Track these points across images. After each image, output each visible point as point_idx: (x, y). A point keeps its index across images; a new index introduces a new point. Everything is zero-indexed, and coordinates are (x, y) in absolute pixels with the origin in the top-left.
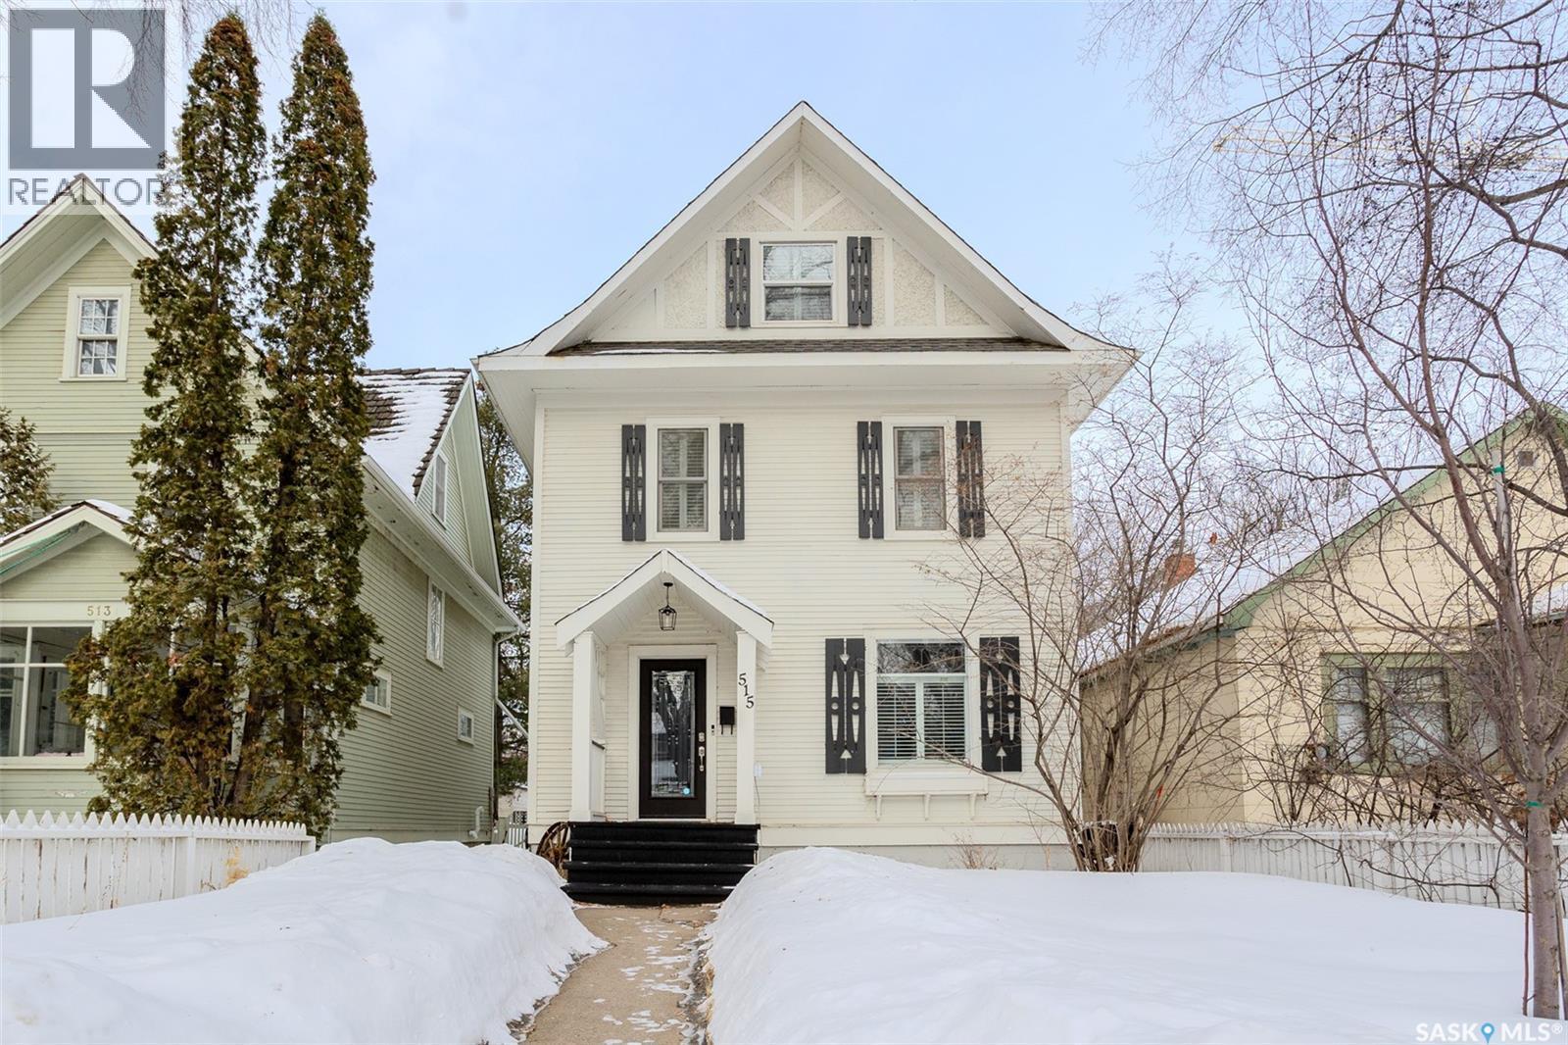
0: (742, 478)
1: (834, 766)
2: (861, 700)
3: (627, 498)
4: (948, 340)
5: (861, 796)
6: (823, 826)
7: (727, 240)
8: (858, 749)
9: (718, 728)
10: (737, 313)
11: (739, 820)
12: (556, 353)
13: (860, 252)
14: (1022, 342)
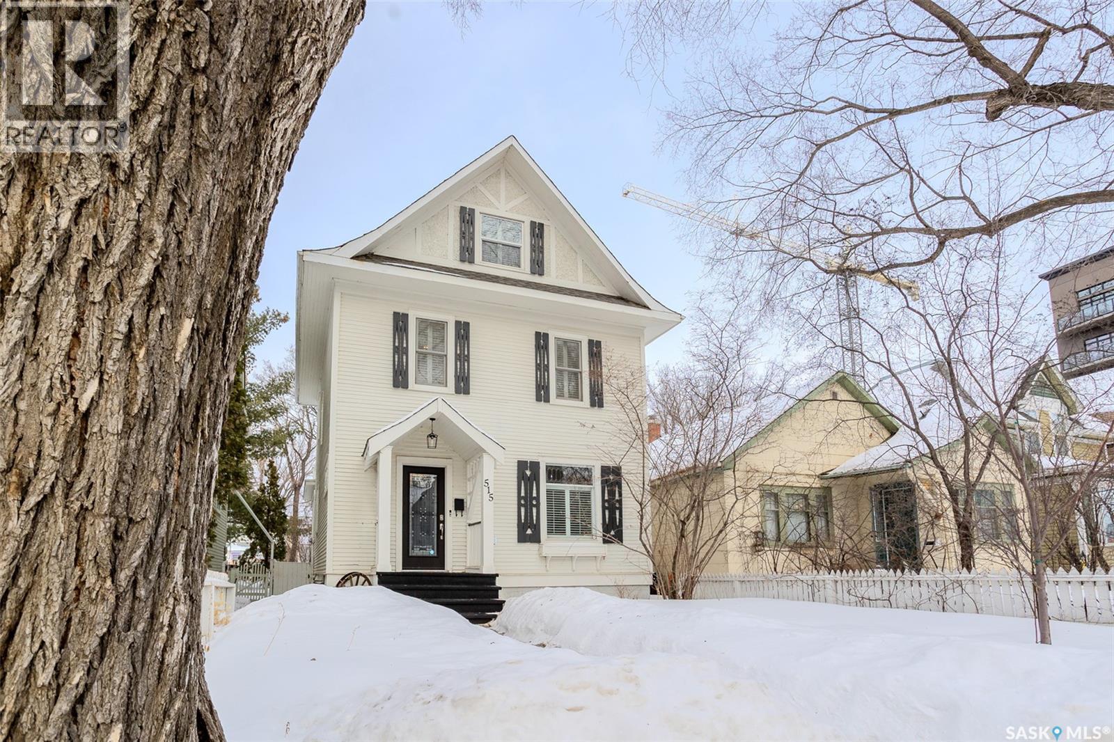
0: (468, 356)
1: (522, 538)
2: (538, 498)
3: (396, 360)
4: (586, 292)
5: (537, 556)
6: (515, 575)
7: (461, 207)
8: (536, 528)
9: (453, 512)
10: (467, 253)
11: (485, 571)
12: (356, 258)
13: (538, 231)
14: (622, 299)
